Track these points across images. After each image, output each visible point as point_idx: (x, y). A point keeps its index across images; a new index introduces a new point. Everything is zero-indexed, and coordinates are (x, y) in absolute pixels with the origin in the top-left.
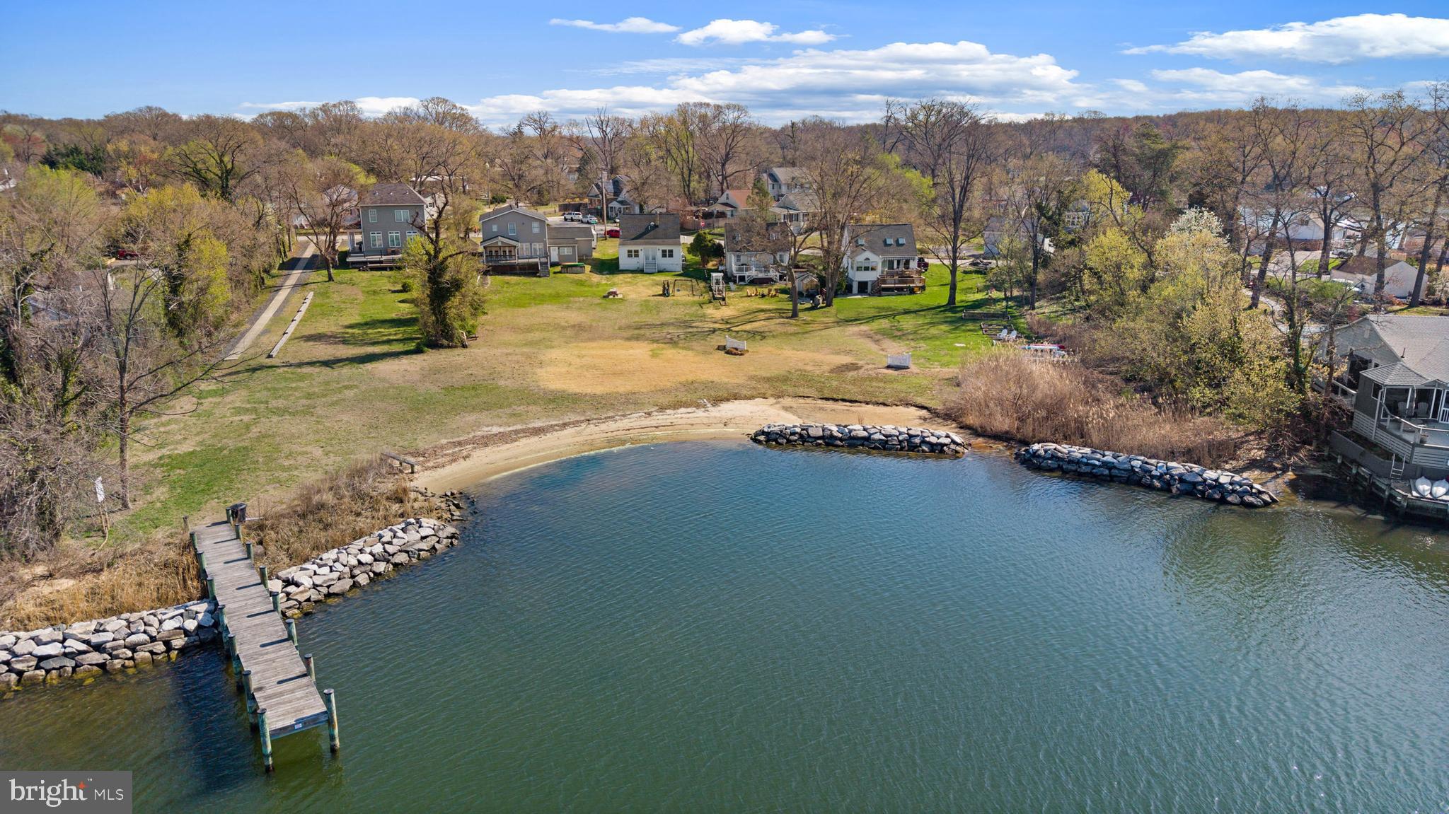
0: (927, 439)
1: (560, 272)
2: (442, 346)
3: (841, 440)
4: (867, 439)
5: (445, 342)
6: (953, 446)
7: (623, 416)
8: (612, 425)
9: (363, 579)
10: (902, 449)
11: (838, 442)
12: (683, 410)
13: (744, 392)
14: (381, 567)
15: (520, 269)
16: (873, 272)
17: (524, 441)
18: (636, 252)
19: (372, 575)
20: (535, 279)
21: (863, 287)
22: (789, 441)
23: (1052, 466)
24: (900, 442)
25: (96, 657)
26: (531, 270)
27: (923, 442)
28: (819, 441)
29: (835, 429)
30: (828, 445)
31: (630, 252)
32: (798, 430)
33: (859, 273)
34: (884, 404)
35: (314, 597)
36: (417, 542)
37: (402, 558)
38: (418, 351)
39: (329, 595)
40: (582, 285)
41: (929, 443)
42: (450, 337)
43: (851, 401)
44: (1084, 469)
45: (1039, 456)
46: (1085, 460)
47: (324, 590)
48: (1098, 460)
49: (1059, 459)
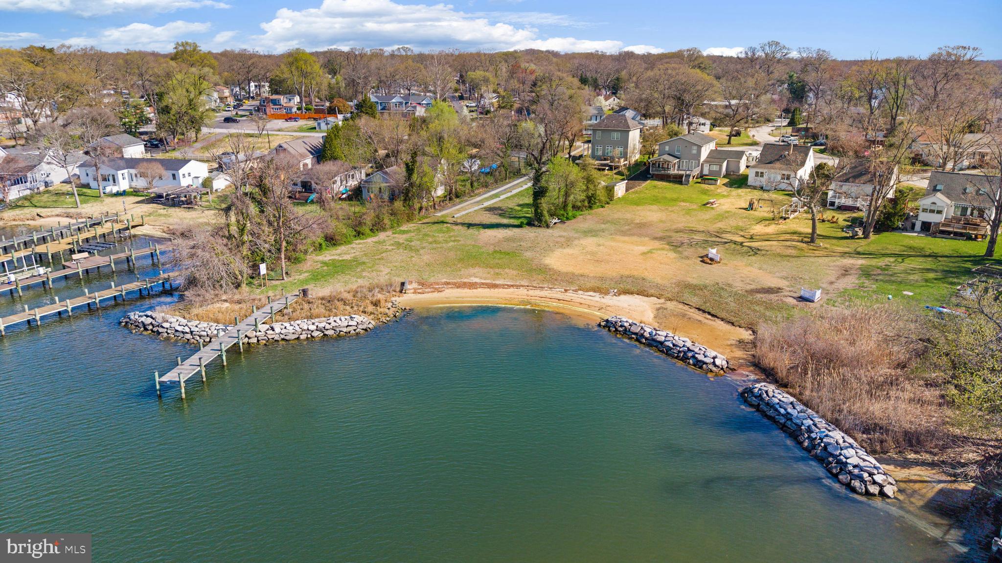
0: (697, 355)
1: (699, 183)
2: (534, 225)
3: (646, 339)
4: (662, 343)
5: (536, 223)
6: (711, 367)
7: (550, 288)
8: (538, 293)
9: (303, 337)
10: (677, 357)
11: (644, 340)
12: (591, 293)
13: (652, 291)
14: (316, 334)
15: (674, 178)
16: (939, 215)
17: (479, 290)
18: (762, 173)
19: (309, 336)
20: (677, 186)
21: (926, 227)
22: (616, 330)
23: (754, 403)
24: (679, 352)
25: (189, 336)
26: (678, 180)
27: (693, 357)
28: (633, 336)
29: (648, 330)
30: (637, 340)
31: (757, 173)
32: (626, 324)
33: (924, 214)
34: (733, 324)
35: (276, 338)
36: (344, 327)
37: (330, 333)
38: (520, 226)
39: (283, 339)
40: (705, 194)
41: (696, 358)
42: (540, 221)
43: (713, 315)
44: (771, 413)
45: (752, 392)
46: (777, 406)
47: (282, 337)
48: (785, 410)
49: (762, 399)
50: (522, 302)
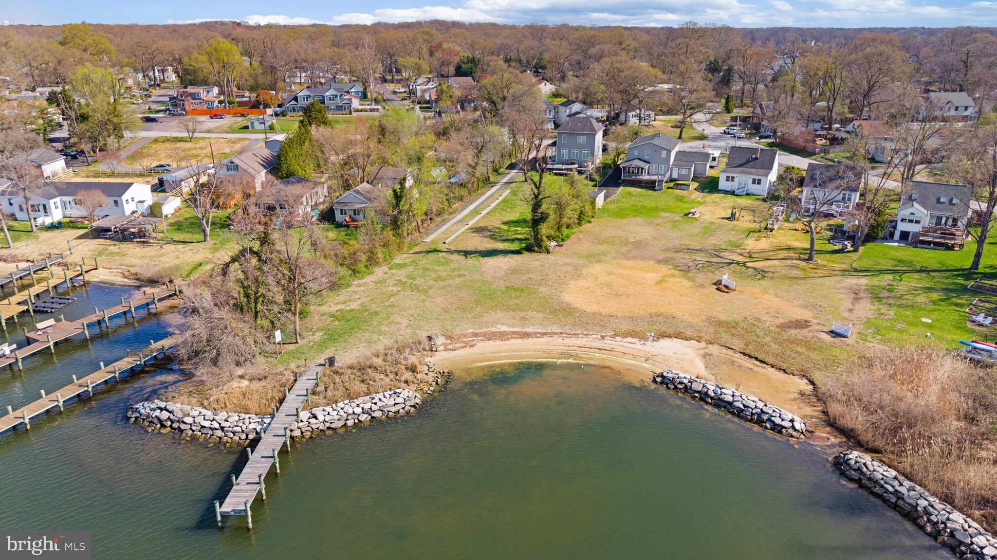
0: (773, 419)
1: (671, 188)
2: (534, 251)
3: (712, 398)
4: (730, 404)
5: (536, 249)
6: (791, 431)
7: (586, 335)
8: (573, 341)
9: (350, 423)
10: (751, 420)
11: (709, 400)
12: (629, 339)
13: (689, 333)
14: (363, 417)
15: (645, 183)
16: (917, 225)
17: (512, 341)
18: (733, 177)
19: (356, 421)
20: (651, 192)
21: (904, 236)
22: (676, 388)
23: (854, 477)
24: (752, 414)
26: (651, 185)
27: (769, 420)
28: (696, 395)
29: (712, 388)
30: (701, 399)
31: (728, 177)
32: (686, 381)
33: (903, 224)
34: (785, 371)
35: (321, 428)
36: (391, 406)
37: (378, 414)
38: (518, 252)
39: (329, 428)
40: (681, 201)
41: (773, 422)
42: (540, 246)
43: (761, 361)
44: (877, 490)
45: (849, 465)
46: (882, 482)
47: (328, 425)
48: (893, 487)
49: (862, 473)
50: (563, 355)
